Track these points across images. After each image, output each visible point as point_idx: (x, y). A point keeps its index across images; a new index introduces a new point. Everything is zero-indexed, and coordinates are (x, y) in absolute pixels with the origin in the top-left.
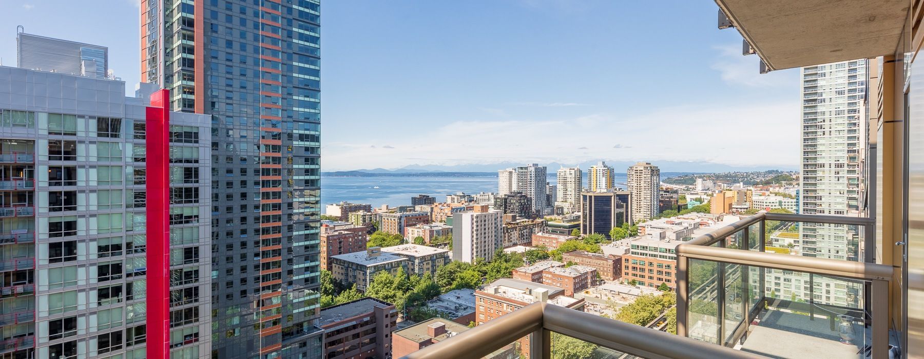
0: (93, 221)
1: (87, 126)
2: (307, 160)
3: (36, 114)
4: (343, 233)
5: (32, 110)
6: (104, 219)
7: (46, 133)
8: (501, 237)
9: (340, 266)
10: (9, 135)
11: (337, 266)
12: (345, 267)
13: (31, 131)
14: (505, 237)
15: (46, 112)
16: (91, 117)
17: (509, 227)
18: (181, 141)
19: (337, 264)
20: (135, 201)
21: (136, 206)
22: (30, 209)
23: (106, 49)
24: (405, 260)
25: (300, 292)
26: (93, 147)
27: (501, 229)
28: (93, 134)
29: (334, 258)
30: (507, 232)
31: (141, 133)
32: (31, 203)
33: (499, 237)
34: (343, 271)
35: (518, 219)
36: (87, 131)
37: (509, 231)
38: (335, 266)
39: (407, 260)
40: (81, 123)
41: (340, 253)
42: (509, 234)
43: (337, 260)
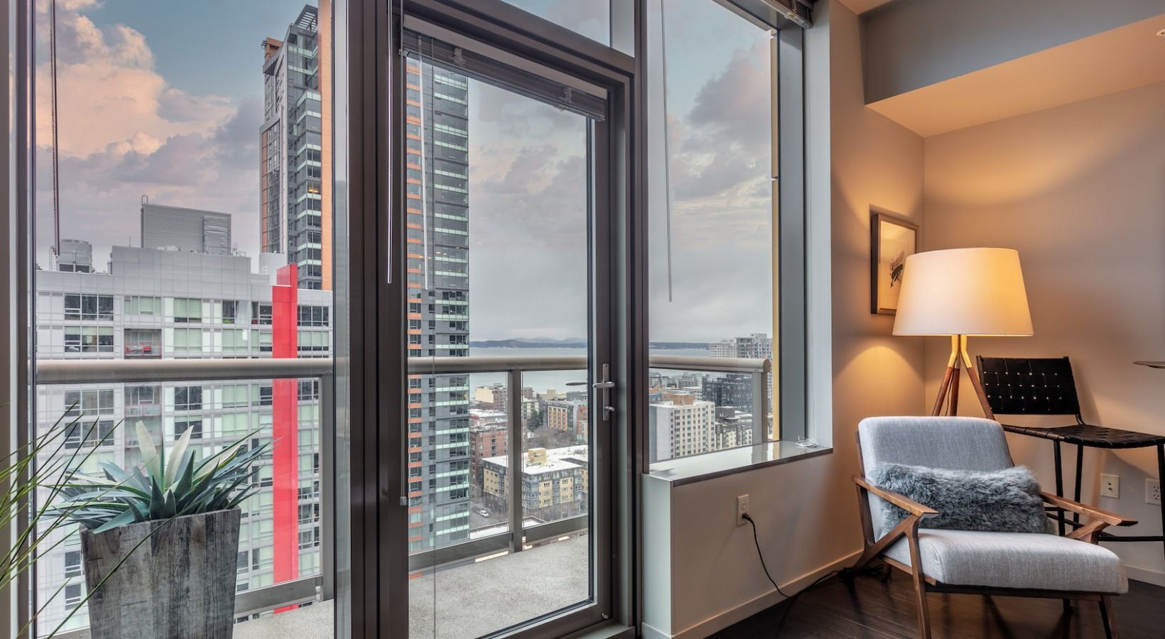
0: (218, 421)
1: (212, 311)
2: (453, 339)
3: (162, 299)
4: (497, 428)
5: (159, 295)
6: (229, 419)
7: (172, 320)
8: (713, 440)
9: (494, 473)
10: (137, 324)
11: (490, 472)
12: (500, 474)
13: (158, 319)
14: (718, 439)
15: (172, 297)
16: (217, 301)
17: (723, 425)
18: (309, 324)
19: (489, 469)
20: (262, 398)
21: (262, 403)
22: (157, 407)
23: (229, 216)
24: (579, 468)
25: (444, 508)
26: (218, 336)
27: (712, 429)
28: (218, 321)
29: (486, 462)
30: (722, 432)
31: (266, 317)
32: (158, 401)
33: (710, 440)
34: (497, 479)
35: (738, 414)
36: (212, 318)
37: (724, 431)
38: (487, 472)
39: (582, 468)
40: (206, 306)
41: (493, 455)
42: (725, 436)
43: (489, 463)
